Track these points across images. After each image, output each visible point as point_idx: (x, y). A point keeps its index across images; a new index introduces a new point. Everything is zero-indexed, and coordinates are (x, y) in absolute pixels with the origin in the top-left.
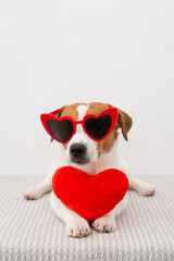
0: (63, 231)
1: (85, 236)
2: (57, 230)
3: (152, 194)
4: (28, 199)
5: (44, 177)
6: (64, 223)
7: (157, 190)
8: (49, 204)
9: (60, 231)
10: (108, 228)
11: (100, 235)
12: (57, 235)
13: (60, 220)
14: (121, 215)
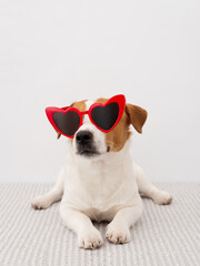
0: (74, 242)
1: (98, 248)
2: (67, 242)
3: (169, 203)
4: (36, 208)
5: (53, 185)
6: (75, 234)
7: (175, 199)
8: (58, 214)
9: (71, 242)
10: (122, 239)
11: (114, 246)
12: (68, 246)
13: (71, 230)
14: (136, 225)
